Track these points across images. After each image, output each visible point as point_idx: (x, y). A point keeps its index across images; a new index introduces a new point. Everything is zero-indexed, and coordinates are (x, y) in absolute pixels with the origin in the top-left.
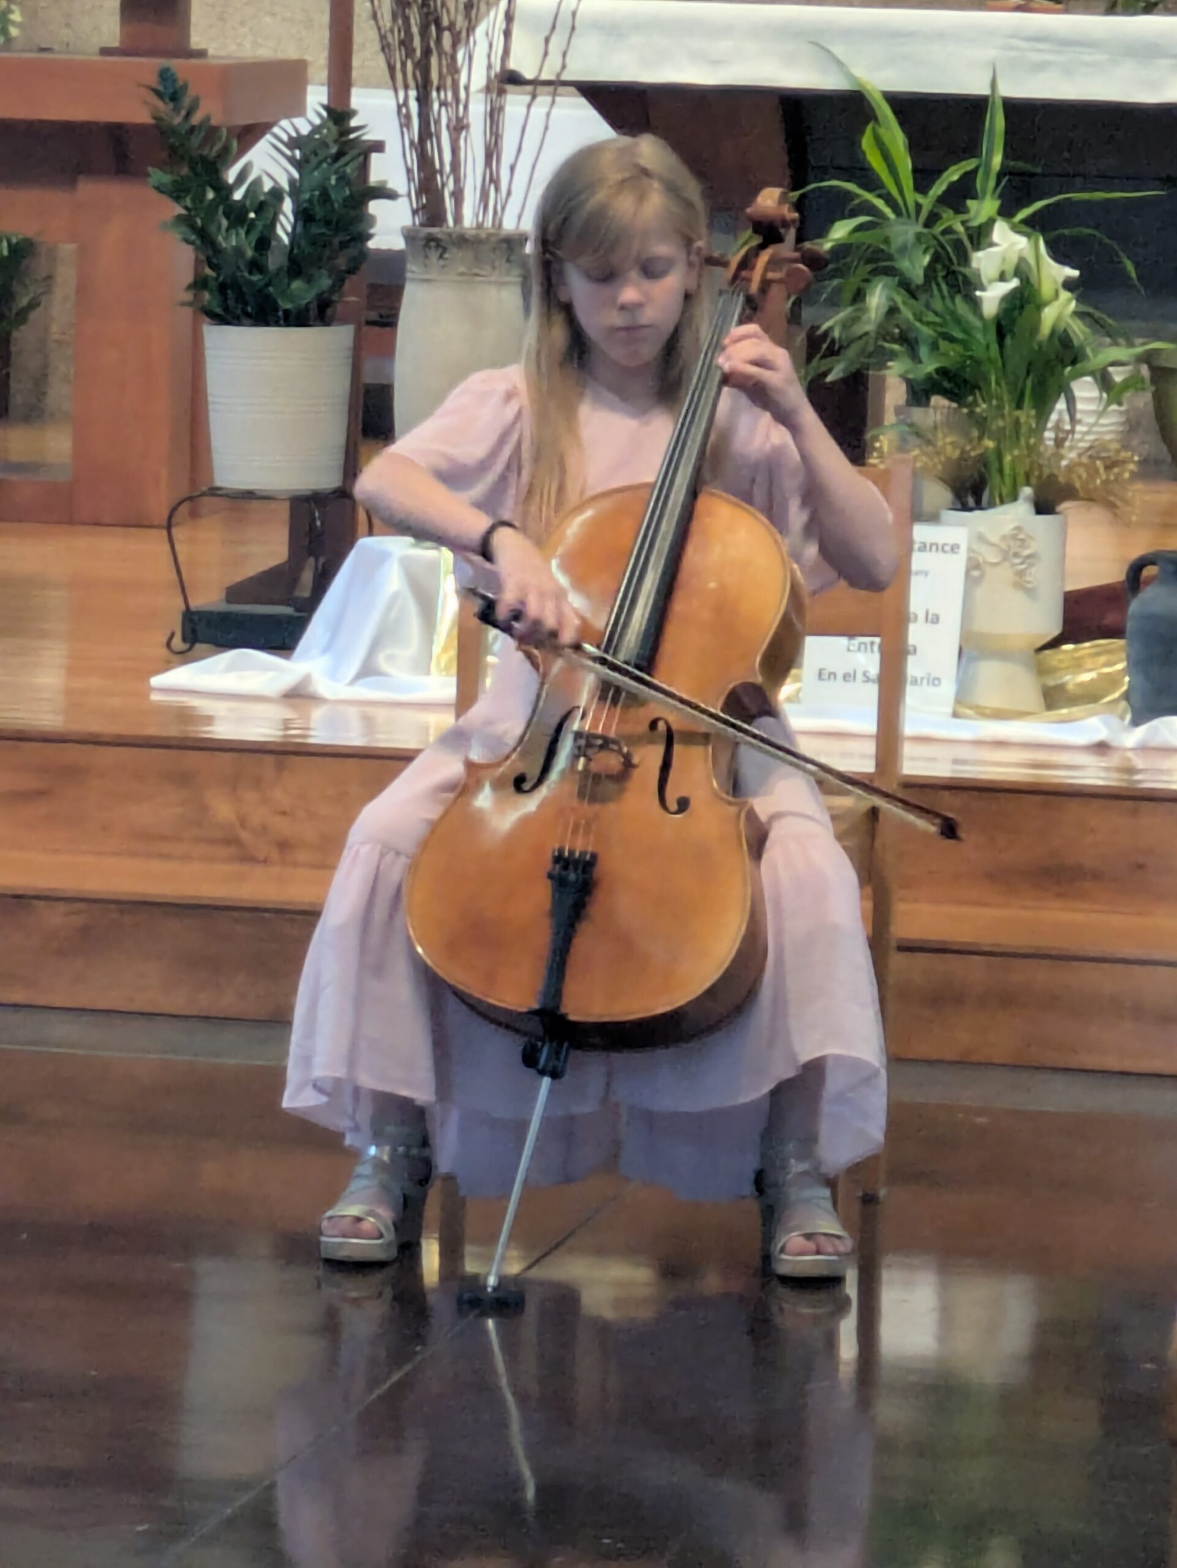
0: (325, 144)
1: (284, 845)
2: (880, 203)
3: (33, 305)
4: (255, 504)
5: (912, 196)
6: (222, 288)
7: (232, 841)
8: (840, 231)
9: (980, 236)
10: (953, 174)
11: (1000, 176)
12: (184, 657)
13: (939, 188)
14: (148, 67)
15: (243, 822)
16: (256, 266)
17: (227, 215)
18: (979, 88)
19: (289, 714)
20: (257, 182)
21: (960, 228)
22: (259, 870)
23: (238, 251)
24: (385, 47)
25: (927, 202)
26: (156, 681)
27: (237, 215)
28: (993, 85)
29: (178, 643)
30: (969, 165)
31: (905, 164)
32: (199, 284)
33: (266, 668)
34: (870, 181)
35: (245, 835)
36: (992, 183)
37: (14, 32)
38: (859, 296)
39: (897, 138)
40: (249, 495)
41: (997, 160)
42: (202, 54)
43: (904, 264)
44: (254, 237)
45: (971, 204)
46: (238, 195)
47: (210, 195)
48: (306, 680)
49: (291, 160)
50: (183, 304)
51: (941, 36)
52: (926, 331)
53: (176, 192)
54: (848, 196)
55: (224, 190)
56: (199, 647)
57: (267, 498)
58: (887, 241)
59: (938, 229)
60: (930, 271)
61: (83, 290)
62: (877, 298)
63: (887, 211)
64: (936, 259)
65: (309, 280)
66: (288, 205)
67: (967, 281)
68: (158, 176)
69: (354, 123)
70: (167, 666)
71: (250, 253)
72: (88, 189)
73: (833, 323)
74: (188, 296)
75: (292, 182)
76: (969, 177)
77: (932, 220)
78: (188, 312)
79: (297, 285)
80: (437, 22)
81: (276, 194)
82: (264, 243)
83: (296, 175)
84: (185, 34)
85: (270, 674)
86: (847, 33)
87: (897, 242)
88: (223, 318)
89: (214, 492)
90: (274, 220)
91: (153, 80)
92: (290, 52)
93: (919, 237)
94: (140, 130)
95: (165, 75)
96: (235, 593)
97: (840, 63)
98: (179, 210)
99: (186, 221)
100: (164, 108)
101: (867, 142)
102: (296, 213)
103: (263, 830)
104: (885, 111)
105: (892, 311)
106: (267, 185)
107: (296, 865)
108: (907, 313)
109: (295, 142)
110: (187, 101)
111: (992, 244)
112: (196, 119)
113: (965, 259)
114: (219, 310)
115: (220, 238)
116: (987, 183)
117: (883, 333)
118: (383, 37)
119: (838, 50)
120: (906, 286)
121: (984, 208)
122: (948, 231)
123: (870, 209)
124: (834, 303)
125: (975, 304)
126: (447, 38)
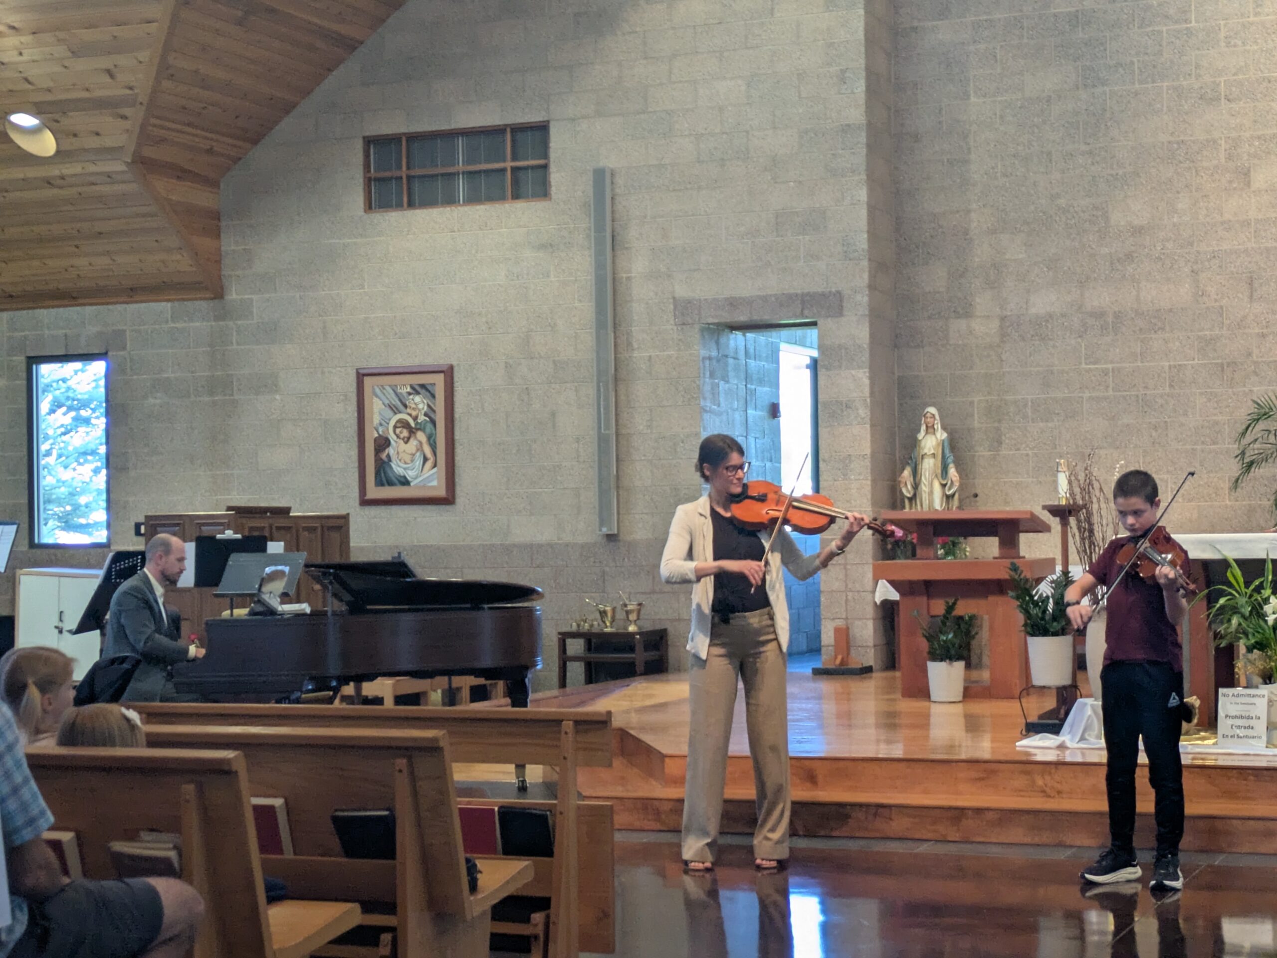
0: (1061, 582)
1: (1059, 792)
2: (1234, 592)
3: (977, 633)
4: (1045, 690)
5: (1244, 590)
6: (1032, 626)
7: (1044, 791)
8: (1222, 601)
9: (1266, 601)
10: (1257, 582)
11: (1271, 582)
12: (1026, 736)
13: (1252, 587)
14: (1007, 562)
15: (1046, 786)
16: (1043, 619)
17: (1032, 604)
18: (1264, 556)
19: (1059, 752)
20: (1042, 594)
21: (1259, 599)
22: (1052, 800)
23: (1037, 614)
24: (1078, 552)
25: (1249, 591)
26: (1018, 744)
27: (1036, 604)
28: (1267, 555)
29: (1024, 732)
30: (1262, 579)
31: (1241, 580)
32: (1025, 625)
33: (1051, 739)
34: (1230, 585)
35: (1048, 790)
36: (1269, 584)
37: (968, 554)
38: (1229, 621)
39: (1238, 573)
40: (1044, 687)
41: (1270, 577)
42: (1024, 557)
43: (1243, 610)
44: (1041, 611)
45: (1263, 591)
46: (1036, 598)
47: (1027, 598)
48: (1064, 742)
49: (1052, 587)
50: (1021, 631)
51: (1250, 541)
52: (1250, 630)
53: (1017, 598)
54: (1225, 590)
55: (1032, 597)
56: (1031, 734)
57: (1049, 688)
58: (1237, 603)
59: (1253, 599)
60: (1251, 612)
61: (991, 628)
62: (1235, 621)
63: (1237, 595)
64: (1253, 608)
65: (1058, 623)
66: (1051, 600)
67: (1263, 615)
68: (1011, 593)
69: (1070, 575)
70: (1021, 739)
71: (1040, 615)
72: (991, 599)
73: (1221, 629)
74: (1023, 628)
75: (1052, 593)
76: (1262, 583)
77: (1251, 596)
78: (1023, 634)
79: (1055, 624)
80: (1094, 544)
81: (1048, 597)
82: (1044, 611)
83: (1053, 591)
84: (1019, 553)
85: (1052, 741)
86: (1221, 542)
87: (1240, 603)
88: (1032, 635)
89: (1033, 686)
90: (1047, 605)
91: (1009, 566)
92: (1051, 556)
93: (1246, 602)
94: (1006, 581)
95: (1013, 564)
96: (1041, 717)
97: (1219, 551)
98: (1019, 604)
99: (1021, 606)
100: (1013, 573)
101: (1229, 574)
102: (1054, 603)
103: (1052, 788)
104: (1234, 564)
105: (1240, 624)
106: (1045, 595)
107: (1063, 798)
108: (1244, 625)
109: (1052, 582)
110: (1019, 572)
111: (1270, 603)
112: (1022, 577)
113: (1262, 608)
114: (1031, 632)
115: (1031, 612)
116: (1267, 585)
117: (1237, 631)
118: (1077, 549)
119: (1218, 546)
120: (1243, 616)
121: (1267, 592)
122: (1256, 600)
123: (1230, 594)
124: (1222, 623)
125: (1266, 621)
126: (1097, 549)
